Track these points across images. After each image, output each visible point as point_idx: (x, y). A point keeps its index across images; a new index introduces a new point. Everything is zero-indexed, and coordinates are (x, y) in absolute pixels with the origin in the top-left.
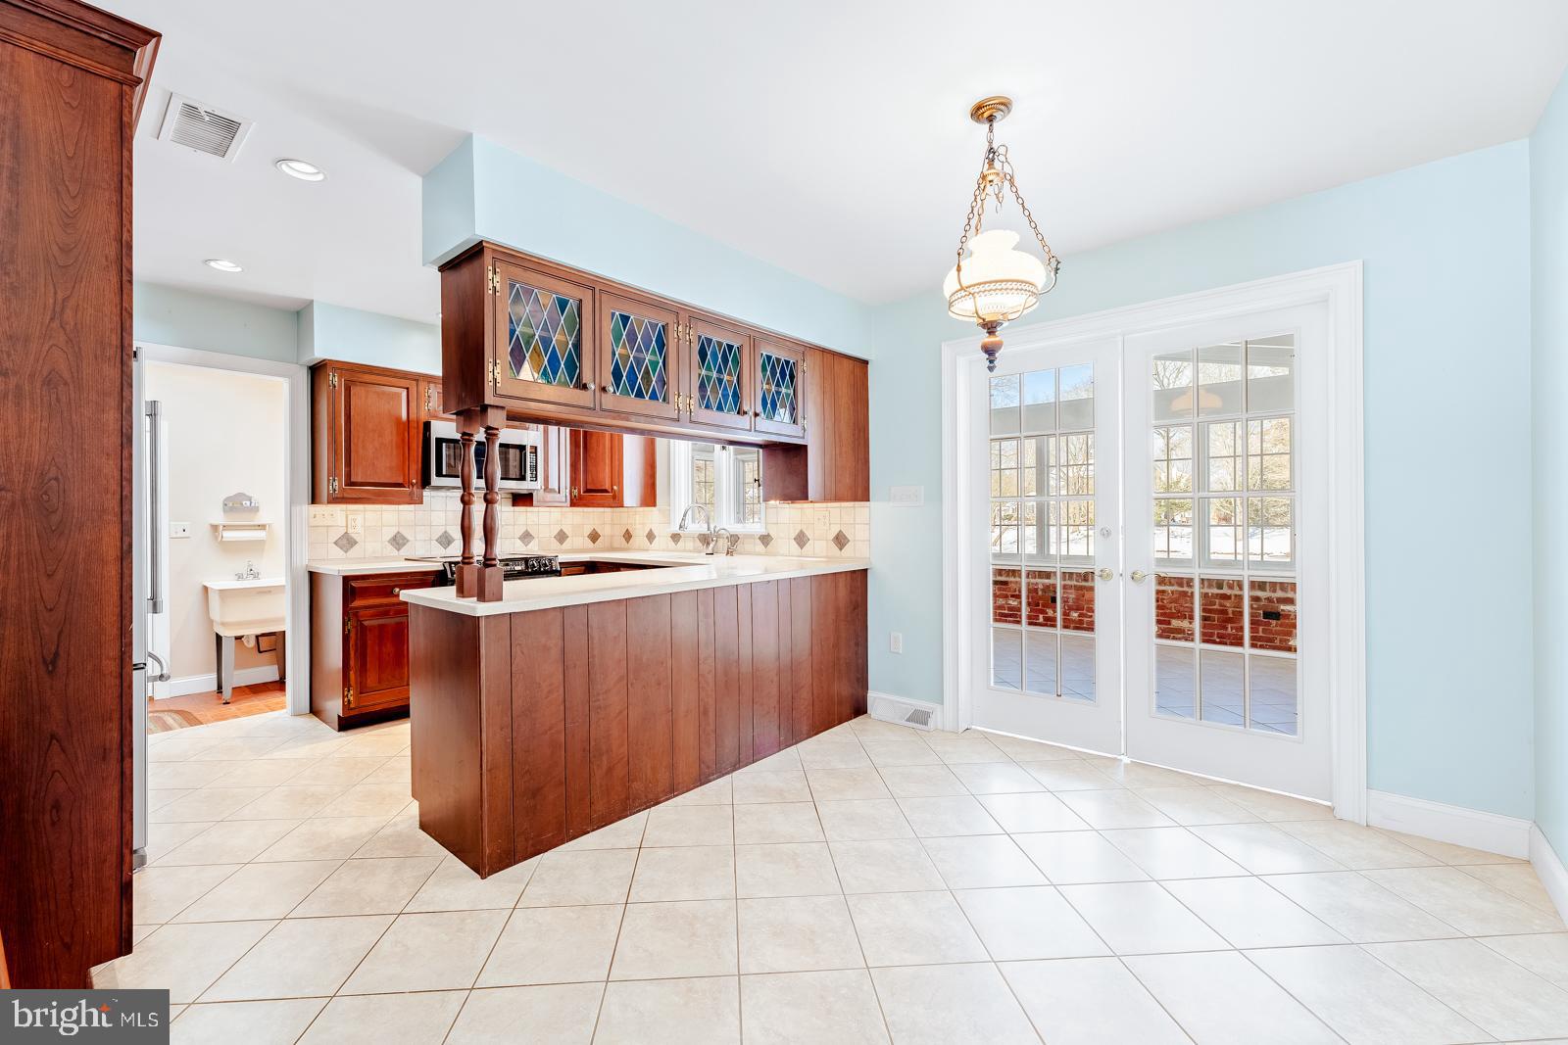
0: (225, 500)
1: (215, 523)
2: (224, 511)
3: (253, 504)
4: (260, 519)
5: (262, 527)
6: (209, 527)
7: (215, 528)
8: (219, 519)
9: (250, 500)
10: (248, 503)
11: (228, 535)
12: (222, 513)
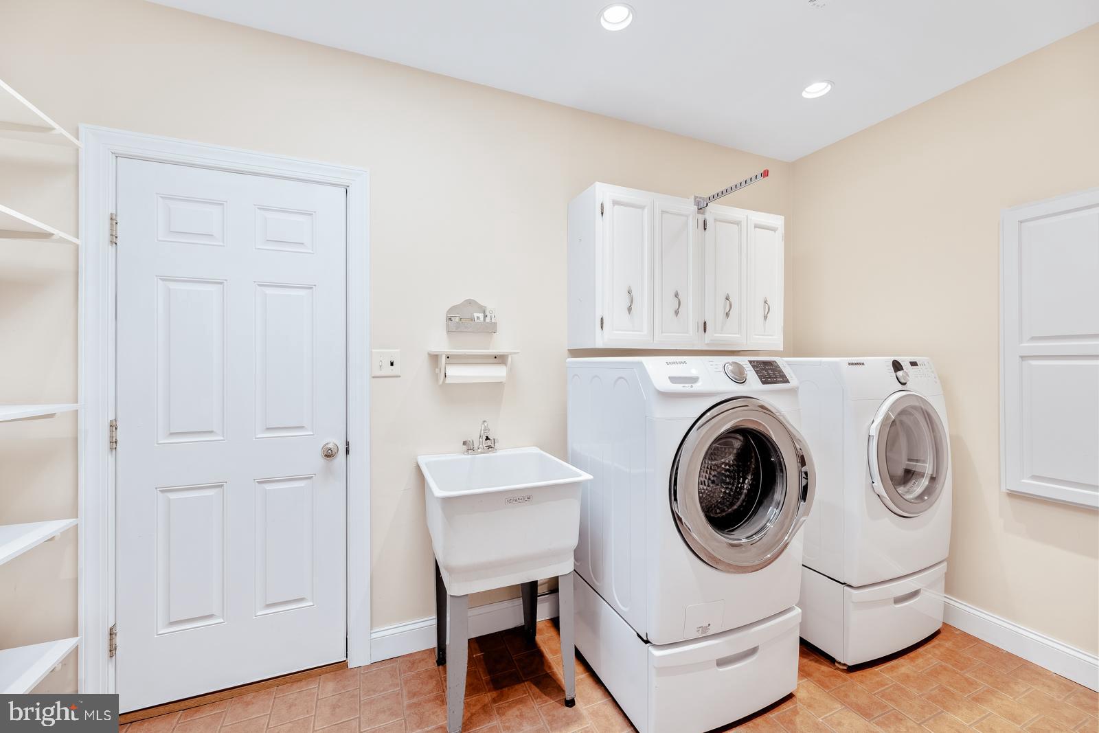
0: (450, 311)
1: (435, 349)
2: (448, 332)
3: (488, 319)
4: (499, 345)
5: (500, 359)
6: (427, 355)
7: (434, 358)
8: (441, 343)
9: (484, 312)
10: (481, 316)
11: (456, 373)
12: (445, 333)
